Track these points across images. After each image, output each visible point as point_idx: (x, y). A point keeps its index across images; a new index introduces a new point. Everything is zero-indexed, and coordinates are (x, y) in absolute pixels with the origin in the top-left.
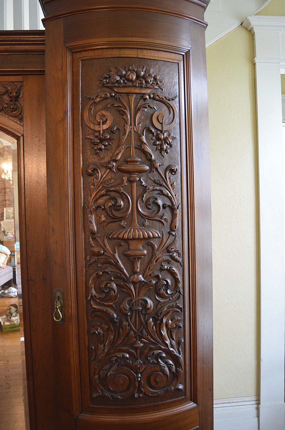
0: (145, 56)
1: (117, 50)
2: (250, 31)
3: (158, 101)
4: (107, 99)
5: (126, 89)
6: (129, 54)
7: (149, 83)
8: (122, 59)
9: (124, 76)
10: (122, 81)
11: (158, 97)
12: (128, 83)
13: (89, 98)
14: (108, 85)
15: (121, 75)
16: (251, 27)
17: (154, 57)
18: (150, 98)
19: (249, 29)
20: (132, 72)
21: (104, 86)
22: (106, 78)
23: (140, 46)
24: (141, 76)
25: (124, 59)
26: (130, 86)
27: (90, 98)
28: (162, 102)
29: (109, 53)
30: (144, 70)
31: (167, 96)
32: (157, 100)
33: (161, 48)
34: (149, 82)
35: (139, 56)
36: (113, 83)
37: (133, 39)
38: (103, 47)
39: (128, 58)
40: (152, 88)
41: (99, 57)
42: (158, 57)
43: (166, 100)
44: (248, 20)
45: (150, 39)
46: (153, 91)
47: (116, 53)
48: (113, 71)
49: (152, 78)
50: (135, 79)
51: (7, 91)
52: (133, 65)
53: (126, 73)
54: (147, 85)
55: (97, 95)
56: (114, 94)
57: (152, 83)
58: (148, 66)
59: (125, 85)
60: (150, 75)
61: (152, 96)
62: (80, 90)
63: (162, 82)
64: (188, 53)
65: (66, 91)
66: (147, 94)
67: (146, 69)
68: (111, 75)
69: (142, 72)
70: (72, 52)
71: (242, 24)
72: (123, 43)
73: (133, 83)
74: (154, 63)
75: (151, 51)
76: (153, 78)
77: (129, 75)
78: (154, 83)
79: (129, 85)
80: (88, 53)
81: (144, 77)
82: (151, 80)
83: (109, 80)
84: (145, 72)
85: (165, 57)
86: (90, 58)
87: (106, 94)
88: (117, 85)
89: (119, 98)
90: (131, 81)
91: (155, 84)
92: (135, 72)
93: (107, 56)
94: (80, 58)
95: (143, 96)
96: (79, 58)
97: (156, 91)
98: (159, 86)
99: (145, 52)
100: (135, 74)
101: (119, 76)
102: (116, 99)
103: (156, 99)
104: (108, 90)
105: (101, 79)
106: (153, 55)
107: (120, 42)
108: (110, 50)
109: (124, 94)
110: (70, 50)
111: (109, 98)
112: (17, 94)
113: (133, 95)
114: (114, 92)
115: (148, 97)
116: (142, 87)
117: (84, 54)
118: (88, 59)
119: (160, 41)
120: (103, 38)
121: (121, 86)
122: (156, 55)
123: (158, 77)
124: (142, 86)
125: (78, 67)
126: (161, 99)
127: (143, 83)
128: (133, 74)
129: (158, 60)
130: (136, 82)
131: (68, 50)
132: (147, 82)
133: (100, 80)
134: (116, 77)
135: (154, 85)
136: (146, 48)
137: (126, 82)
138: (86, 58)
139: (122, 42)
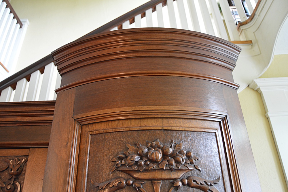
0: (173, 127)
1: (137, 121)
2: (257, 91)
3: (195, 188)
4: (122, 189)
5: (148, 173)
6: (152, 125)
7: (182, 164)
8: (142, 132)
9: (146, 155)
10: (143, 163)
11: (195, 183)
12: (151, 165)
13: (97, 187)
14: (124, 168)
15: (142, 154)
16: (258, 87)
17: (184, 127)
18: (183, 184)
19: (256, 89)
20: (157, 148)
21: (118, 169)
22: (121, 159)
23: (166, 115)
24: (169, 154)
25: (145, 132)
26: (155, 170)
27: (99, 186)
28: (201, 189)
29: (126, 126)
30: (173, 145)
31: (207, 179)
32: (193, 187)
33: (192, 116)
34: (180, 162)
35: (165, 128)
36: (131, 166)
37: (157, 107)
38: (118, 118)
39: (150, 131)
40: (185, 170)
41: (113, 130)
42: (189, 127)
43: (206, 186)
44: (255, 82)
45: (178, 106)
46: (187, 173)
47: (135, 125)
48: (131, 149)
49: (184, 155)
50: (161, 158)
51: (8, 167)
52: (157, 139)
53: (148, 150)
54: (178, 166)
55: (107, 182)
56: (132, 181)
57: (185, 162)
58: (178, 139)
59: (147, 168)
60: (181, 152)
61: (186, 181)
62: (86, 174)
63: (198, 160)
64: (224, 119)
65: (67, 175)
66: (179, 179)
67: (176, 143)
68: (128, 154)
69: (170, 149)
70: (81, 125)
71: (248, 86)
72: (144, 113)
73: (159, 164)
74: (185, 134)
75: (180, 120)
76: (186, 155)
77: (153, 153)
78: (187, 163)
79: (154, 167)
80: (100, 126)
81: (173, 156)
82: (182, 158)
83: (125, 162)
84: (175, 147)
85: (198, 126)
86: (102, 131)
87: (121, 182)
88: (136, 168)
89: (139, 188)
90: (156, 162)
91: (189, 164)
92: (160, 150)
93: (123, 129)
94: (91, 132)
95: (173, 183)
96: (88, 132)
97: (192, 173)
98: (194, 166)
99: (173, 122)
100: (161, 152)
101: (139, 155)
102: (135, 188)
103: (192, 185)
104: (123, 175)
105: (115, 159)
106: (182, 125)
107: (141, 112)
108: (127, 121)
109: (146, 181)
110: (79, 123)
111: (124, 187)
112: (19, 171)
113: (159, 182)
114: (131, 178)
115: (180, 184)
116: (171, 170)
117: (95, 127)
118: (100, 134)
119: (190, 107)
120: (119, 107)
121: (142, 170)
122: (186, 125)
123: (192, 154)
124: (171, 168)
125: (87, 143)
126: (200, 185)
127: (172, 165)
128: (158, 152)
129: (190, 131)
130: (162, 163)
131: (76, 123)
132: (177, 162)
133: (113, 161)
134: (134, 157)
135: (188, 166)
136: (174, 117)
137: (149, 163)
138: (97, 132)
139: (142, 112)
